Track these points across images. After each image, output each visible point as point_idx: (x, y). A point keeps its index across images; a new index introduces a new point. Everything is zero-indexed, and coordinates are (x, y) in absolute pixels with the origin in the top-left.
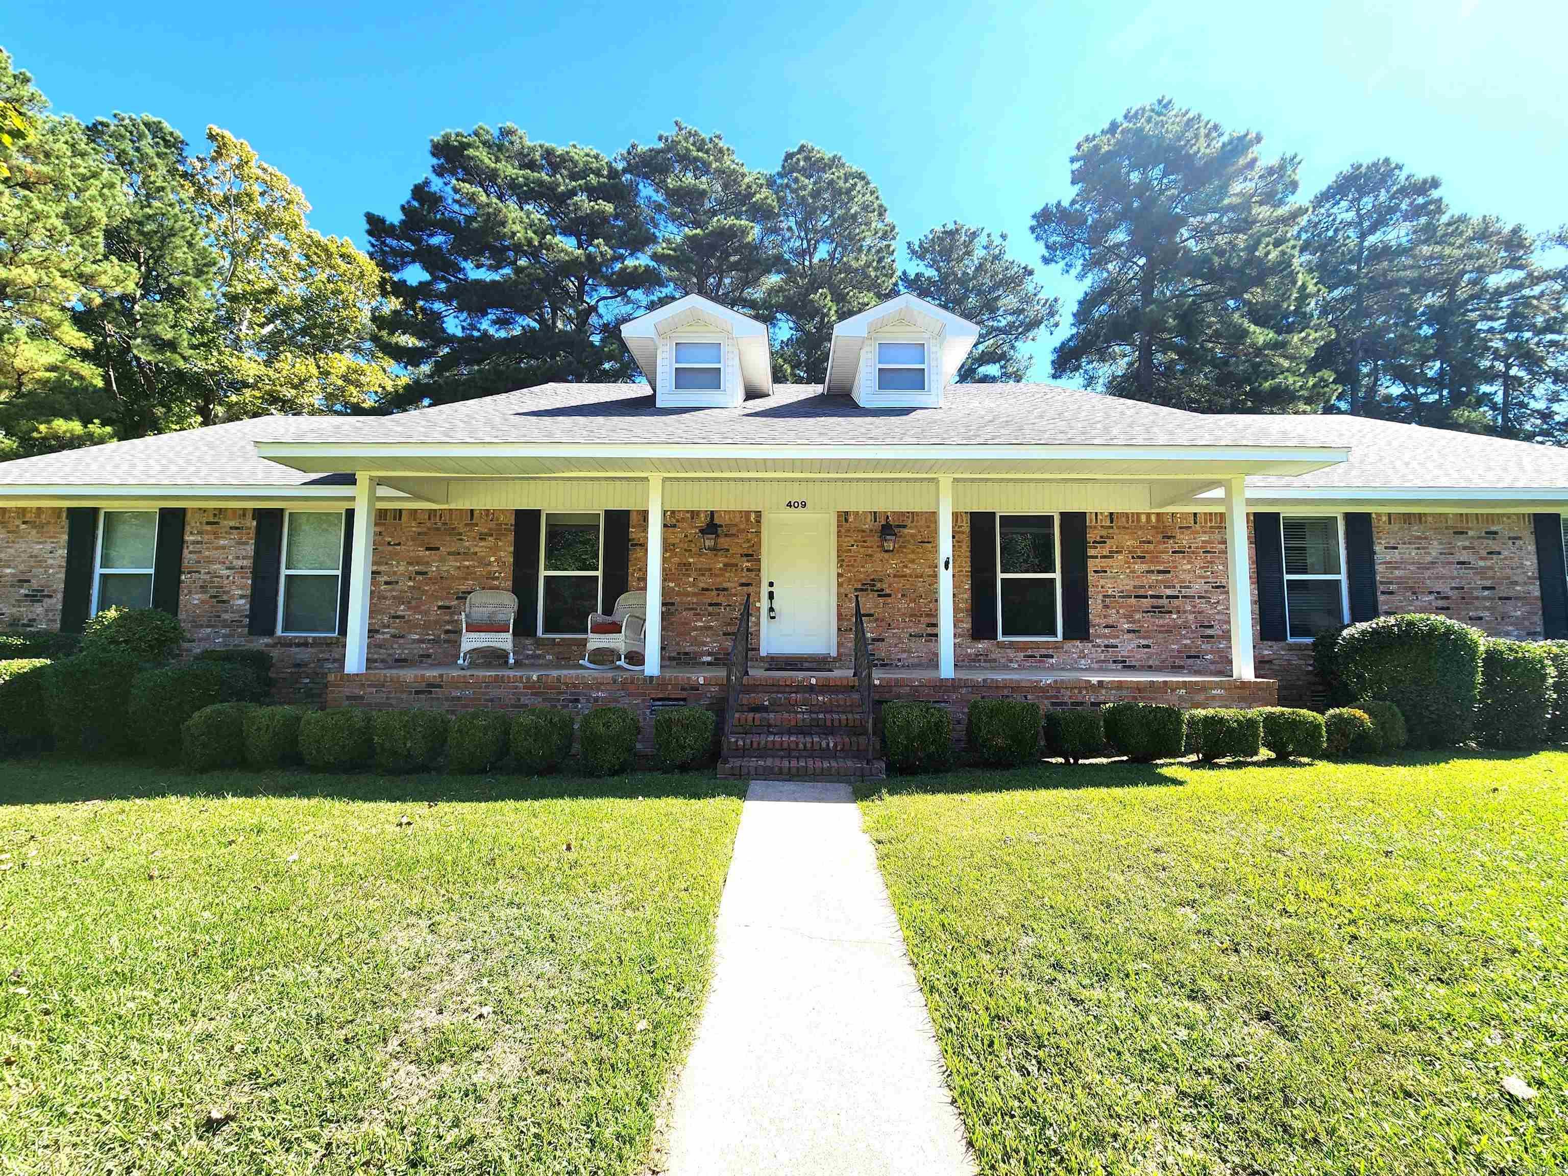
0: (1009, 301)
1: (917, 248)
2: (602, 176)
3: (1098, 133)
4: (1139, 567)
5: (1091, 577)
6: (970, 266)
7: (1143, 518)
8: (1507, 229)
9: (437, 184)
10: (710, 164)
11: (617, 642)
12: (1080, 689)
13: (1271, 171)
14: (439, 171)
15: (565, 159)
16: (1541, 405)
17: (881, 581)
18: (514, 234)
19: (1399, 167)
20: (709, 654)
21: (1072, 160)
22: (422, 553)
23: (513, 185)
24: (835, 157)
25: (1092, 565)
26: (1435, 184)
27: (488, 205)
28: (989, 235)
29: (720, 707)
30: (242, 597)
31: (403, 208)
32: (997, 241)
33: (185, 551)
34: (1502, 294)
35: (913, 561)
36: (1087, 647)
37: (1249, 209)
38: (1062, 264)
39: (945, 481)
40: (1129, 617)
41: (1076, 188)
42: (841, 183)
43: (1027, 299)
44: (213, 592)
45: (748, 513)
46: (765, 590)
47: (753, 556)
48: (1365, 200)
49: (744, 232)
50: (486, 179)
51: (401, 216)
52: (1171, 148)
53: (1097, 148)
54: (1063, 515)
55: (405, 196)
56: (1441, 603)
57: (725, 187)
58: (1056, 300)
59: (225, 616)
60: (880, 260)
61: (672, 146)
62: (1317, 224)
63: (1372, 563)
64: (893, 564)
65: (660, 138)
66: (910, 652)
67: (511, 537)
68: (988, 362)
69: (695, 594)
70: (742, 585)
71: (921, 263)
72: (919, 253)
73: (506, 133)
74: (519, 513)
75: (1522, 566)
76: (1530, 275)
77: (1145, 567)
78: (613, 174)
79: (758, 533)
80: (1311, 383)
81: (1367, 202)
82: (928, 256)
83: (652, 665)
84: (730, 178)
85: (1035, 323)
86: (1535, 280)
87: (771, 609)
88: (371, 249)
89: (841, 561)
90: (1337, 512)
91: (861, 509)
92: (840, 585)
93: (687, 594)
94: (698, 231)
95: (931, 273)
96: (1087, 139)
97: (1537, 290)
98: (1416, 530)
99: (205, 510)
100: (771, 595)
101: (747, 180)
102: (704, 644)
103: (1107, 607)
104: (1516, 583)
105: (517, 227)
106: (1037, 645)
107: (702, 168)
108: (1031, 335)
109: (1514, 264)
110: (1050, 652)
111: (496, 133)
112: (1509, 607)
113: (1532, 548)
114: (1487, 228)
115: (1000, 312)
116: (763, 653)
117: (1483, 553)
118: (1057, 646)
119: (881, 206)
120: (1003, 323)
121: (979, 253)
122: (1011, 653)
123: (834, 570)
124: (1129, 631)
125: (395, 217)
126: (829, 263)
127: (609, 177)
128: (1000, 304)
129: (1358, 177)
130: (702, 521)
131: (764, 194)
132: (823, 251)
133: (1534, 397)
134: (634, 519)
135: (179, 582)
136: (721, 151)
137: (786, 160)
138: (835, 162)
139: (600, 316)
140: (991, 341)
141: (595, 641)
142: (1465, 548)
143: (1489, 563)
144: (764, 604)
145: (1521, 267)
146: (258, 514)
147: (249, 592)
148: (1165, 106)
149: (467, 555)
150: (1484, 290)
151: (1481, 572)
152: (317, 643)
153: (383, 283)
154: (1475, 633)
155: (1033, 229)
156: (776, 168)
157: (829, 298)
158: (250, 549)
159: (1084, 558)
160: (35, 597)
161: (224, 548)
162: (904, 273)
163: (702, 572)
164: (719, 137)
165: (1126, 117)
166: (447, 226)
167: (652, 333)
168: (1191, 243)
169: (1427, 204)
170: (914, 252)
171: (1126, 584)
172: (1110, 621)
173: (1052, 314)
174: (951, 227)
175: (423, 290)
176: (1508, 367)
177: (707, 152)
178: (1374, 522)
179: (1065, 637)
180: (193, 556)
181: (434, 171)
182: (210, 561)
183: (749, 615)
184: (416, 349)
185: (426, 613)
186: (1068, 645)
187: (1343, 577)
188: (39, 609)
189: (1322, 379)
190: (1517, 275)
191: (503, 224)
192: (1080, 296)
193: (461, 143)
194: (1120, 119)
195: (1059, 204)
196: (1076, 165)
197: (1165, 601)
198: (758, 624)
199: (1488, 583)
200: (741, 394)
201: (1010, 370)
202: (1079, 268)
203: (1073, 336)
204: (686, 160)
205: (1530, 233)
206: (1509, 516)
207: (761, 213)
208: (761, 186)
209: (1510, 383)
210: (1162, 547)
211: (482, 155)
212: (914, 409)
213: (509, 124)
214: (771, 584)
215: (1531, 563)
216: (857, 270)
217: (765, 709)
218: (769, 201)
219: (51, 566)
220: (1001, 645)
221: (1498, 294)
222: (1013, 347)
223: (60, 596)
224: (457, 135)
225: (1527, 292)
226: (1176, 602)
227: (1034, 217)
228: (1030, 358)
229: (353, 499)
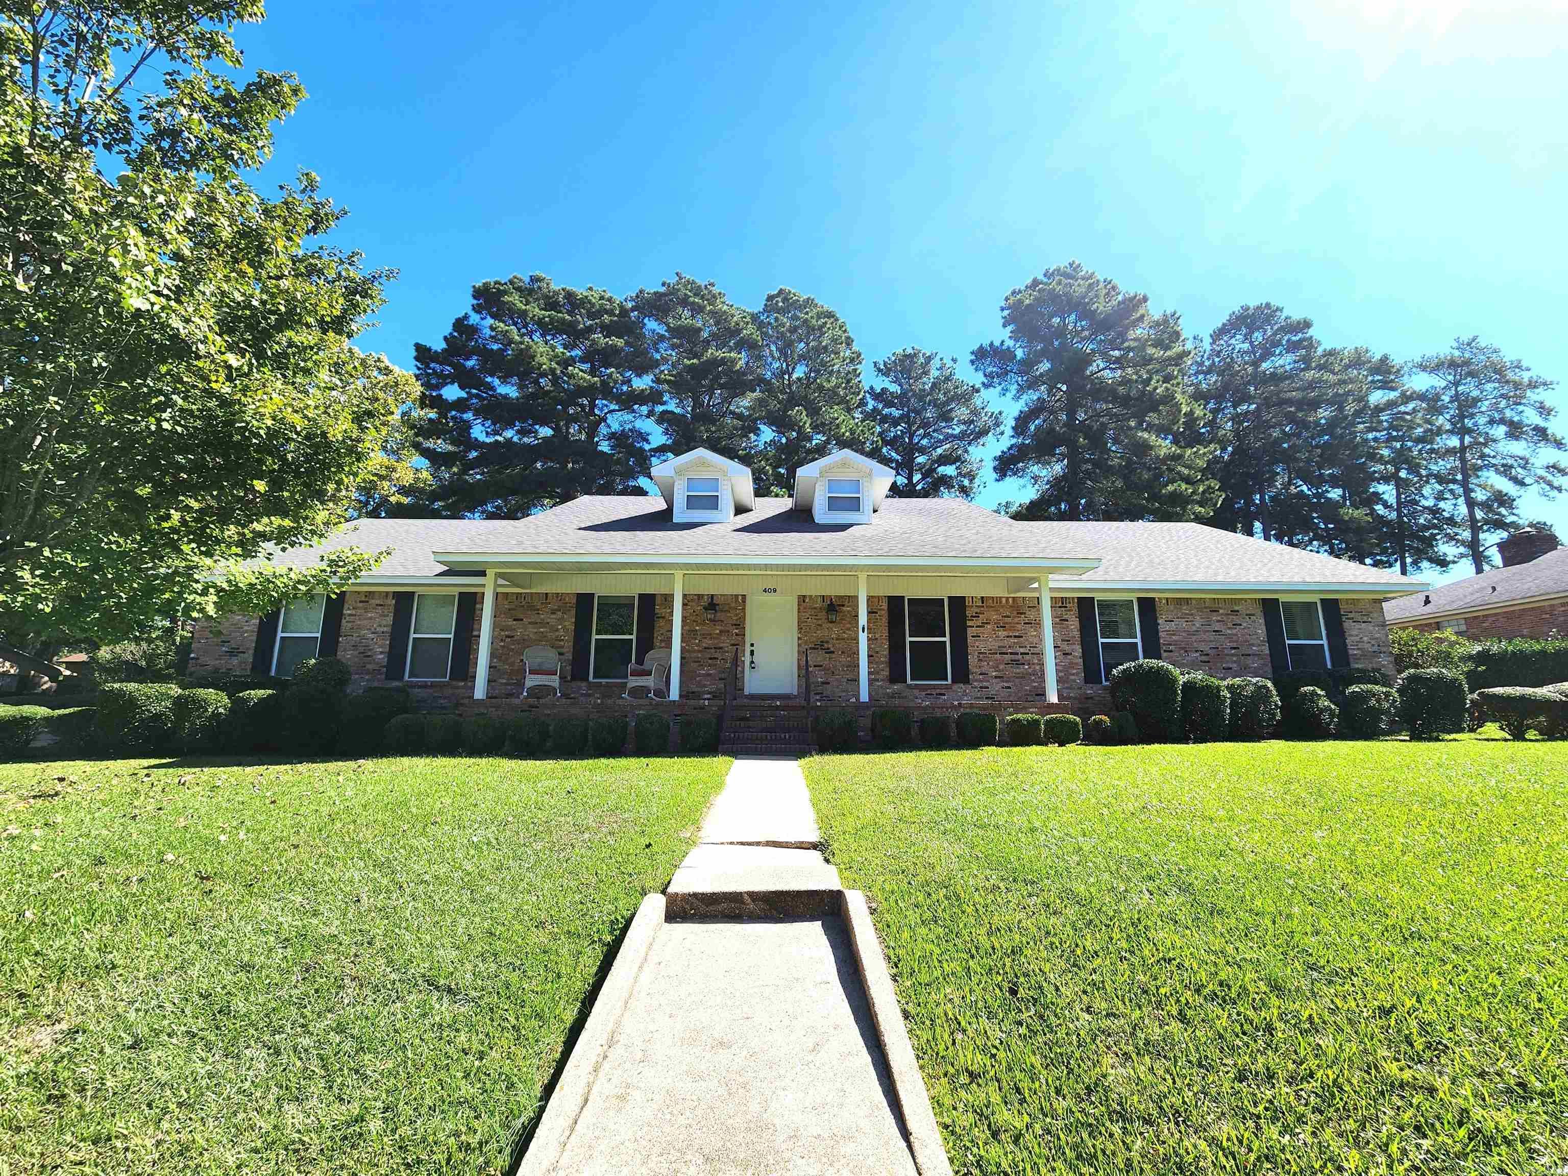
0: (962, 412)
1: (882, 367)
2: (614, 315)
3: (1023, 288)
4: (1002, 633)
5: (970, 640)
6: (927, 383)
7: (1004, 600)
8: (1378, 357)
9: (474, 318)
10: (705, 307)
11: (649, 682)
12: (947, 708)
13: (1158, 324)
14: (477, 309)
15: (585, 301)
16: (1430, 503)
17: (827, 642)
18: (541, 365)
19: (1280, 310)
20: (709, 693)
21: (1002, 309)
22: (511, 622)
23: (540, 323)
24: (808, 299)
25: (970, 632)
26: (1307, 324)
27: (522, 343)
28: (941, 359)
29: (720, 718)
30: (381, 653)
31: (445, 338)
32: (949, 363)
33: (344, 621)
34: (1382, 410)
35: (849, 629)
36: (968, 688)
37: (1144, 349)
38: (999, 388)
39: (863, 577)
40: (996, 668)
41: (1010, 328)
42: (814, 322)
43: (975, 412)
44: (361, 649)
45: (737, 596)
46: (748, 646)
47: (740, 625)
48: (1256, 334)
49: (734, 361)
50: (519, 317)
51: (443, 345)
52: (1078, 304)
53: (1020, 302)
54: (950, 598)
55: (448, 329)
56: (1204, 658)
57: (717, 323)
58: (1000, 413)
59: (370, 667)
60: (848, 381)
61: (672, 291)
62: (1219, 352)
63: (1157, 632)
64: (836, 630)
65: (663, 284)
66: (847, 691)
67: (573, 612)
68: (945, 464)
69: (699, 651)
70: (733, 645)
71: (886, 379)
72: (884, 371)
73: (534, 279)
74: (579, 596)
75: (1257, 634)
76: (1403, 394)
77: (1006, 633)
78: (624, 312)
79: (744, 609)
80: (1201, 489)
81: (1258, 336)
82: (892, 374)
83: (674, 694)
84: (720, 318)
85: (984, 432)
86: (1406, 398)
87: (752, 662)
88: (418, 372)
89: (800, 629)
90: (1133, 597)
91: (814, 594)
92: (799, 645)
93: (695, 651)
94: (695, 361)
95: (894, 388)
96: (1014, 293)
97: (1411, 406)
98: (1185, 609)
99: (359, 593)
100: (752, 653)
101: (735, 319)
102: (705, 686)
103: (980, 660)
104: (1253, 645)
105: (544, 360)
106: (935, 687)
107: (697, 310)
108: (981, 441)
109: (1386, 385)
110: (943, 691)
111: (527, 280)
112: (1249, 661)
113: (1262, 621)
114: (1359, 358)
115: (955, 422)
116: (746, 692)
117: (1230, 625)
118: (947, 687)
119: (848, 338)
120: (957, 431)
121: (934, 373)
122: (916, 692)
123: (796, 635)
124: (996, 677)
125: (438, 345)
126: (806, 382)
127: (619, 316)
128: (953, 414)
129: (1248, 316)
130: (705, 602)
131: (749, 331)
132: (800, 372)
133: (1423, 496)
134: (658, 600)
135: (338, 642)
136: (714, 296)
137: (768, 300)
138: (809, 302)
139: (609, 426)
140: (948, 446)
141: (634, 682)
142: (1218, 621)
143: (1234, 631)
144: (747, 659)
145: (1393, 389)
146: (397, 595)
147: (387, 650)
148: (1075, 269)
149: (544, 624)
150: (1366, 406)
151: (1229, 637)
152: (433, 685)
153: (423, 396)
154: (1176, 672)
155: (972, 362)
156: (757, 306)
157: (804, 413)
158: (390, 620)
159: (965, 628)
160: (232, 653)
161: (371, 618)
162: (872, 388)
163: (704, 636)
164: (712, 285)
165: (1045, 275)
166: (484, 353)
167: (672, 473)
168: (1107, 373)
169: (1301, 341)
170: (880, 370)
171: (993, 645)
172: (984, 670)
173: (997, 425)
174: (909, 351)
175: (461, 405)
176: (1398, 470)
177: (702, 298)
178: (1157, 604)
179: (953, 681)
180: (350, 625)
181: (474, 309)
182: (360, 628)
183: (737, 666)
184: (450, 453)
185: (512, 664)
186: (955, 687)
187: (1138, 640)
188: (235, 661)
189: (1209, 487)
190: (1393, 395)
191: (533, 357)
192: (1016, 413)
193: (498, 289)
194: (1040, 277)
195: (991, 344)
196: (1006, 313)
197: (1020, 657)
198: (743, 672)
199: (1235, 645)
200: (732, 512)
201: (965, 471)
202: (1014, 392)
203: (1012, 446)
204: (684, 302)
205: (1397, 360)
206: (1246, 600)
207: (747, 344)
208: (747, 323)
209: (1401, 485)
210: (1016, 620)
211: (514, 299)
212: (851, 525)
213: (538, 273)
214: (752, 645)
215: (1262, 631)
216: (829, 390)
217: (747, 719)
218: (754, 336)
219: (246, 631)
220: (909, 686)
221: (1378, 409)
222: (966, 451)
223: (251, 652)
224: (496, 283)
225: (1402, 408)
226: (1027, 657)
227: (972, 353)
228: (981, 461)
229: (484, 586)
